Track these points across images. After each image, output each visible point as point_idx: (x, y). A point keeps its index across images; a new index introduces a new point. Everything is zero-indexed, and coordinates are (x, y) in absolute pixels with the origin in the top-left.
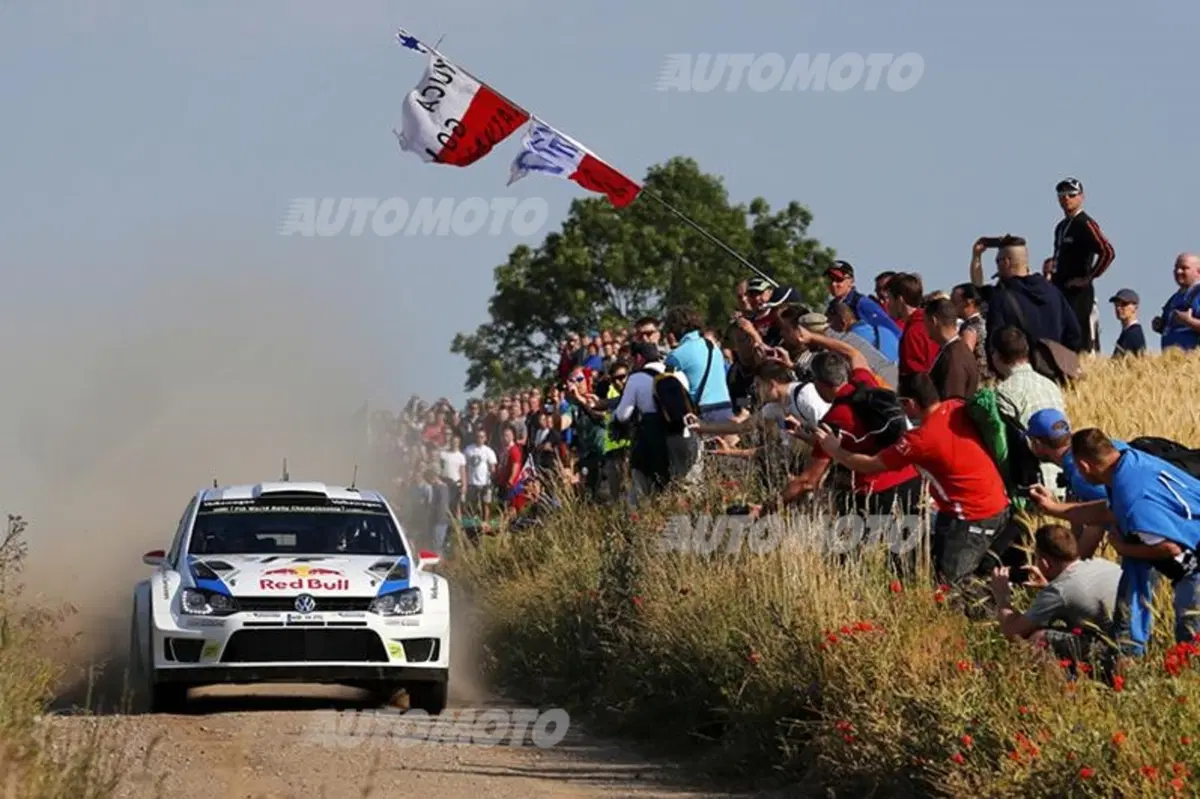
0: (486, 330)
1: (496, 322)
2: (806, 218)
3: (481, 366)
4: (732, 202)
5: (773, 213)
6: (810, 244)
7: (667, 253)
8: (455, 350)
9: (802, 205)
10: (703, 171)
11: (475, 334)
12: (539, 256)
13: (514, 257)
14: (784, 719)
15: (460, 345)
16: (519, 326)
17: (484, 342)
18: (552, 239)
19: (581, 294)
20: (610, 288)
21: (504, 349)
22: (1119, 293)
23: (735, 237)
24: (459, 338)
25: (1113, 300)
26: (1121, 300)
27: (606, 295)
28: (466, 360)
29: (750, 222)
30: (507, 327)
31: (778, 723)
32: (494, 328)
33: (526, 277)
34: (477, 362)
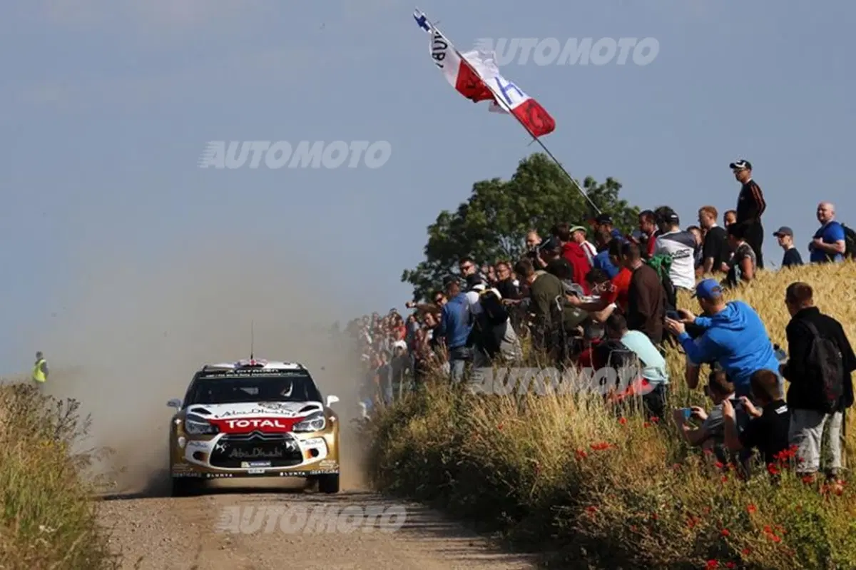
0: (424, 266)
1: (430, 261)
2: (617, 186)
3: (420, 289)
5: (598, 186)
6: (622, 203)
7: (534, 213)
8: (404, 279)
9: (614, 180)
11: (416, 270)
12: (456, 218)
13: (440, 219)
14: (555, 506)
15: (407, 277)
16: (444, 262)
17: (422, 274)
18: (463, 208)
19: (481, 242)
20: (501, 237)
21: (436, 276)
22: (780, 230)
23: (575, 200)
24: (406, 272)
25: (776, 234)
26: (780, 234)
27: (497, 241)
28: (412, 285)
29: (584, 191)
30: (437, 263)
31: (551, 508)
32: (428, 264)
33: (447, 232)
34: (418, 286)
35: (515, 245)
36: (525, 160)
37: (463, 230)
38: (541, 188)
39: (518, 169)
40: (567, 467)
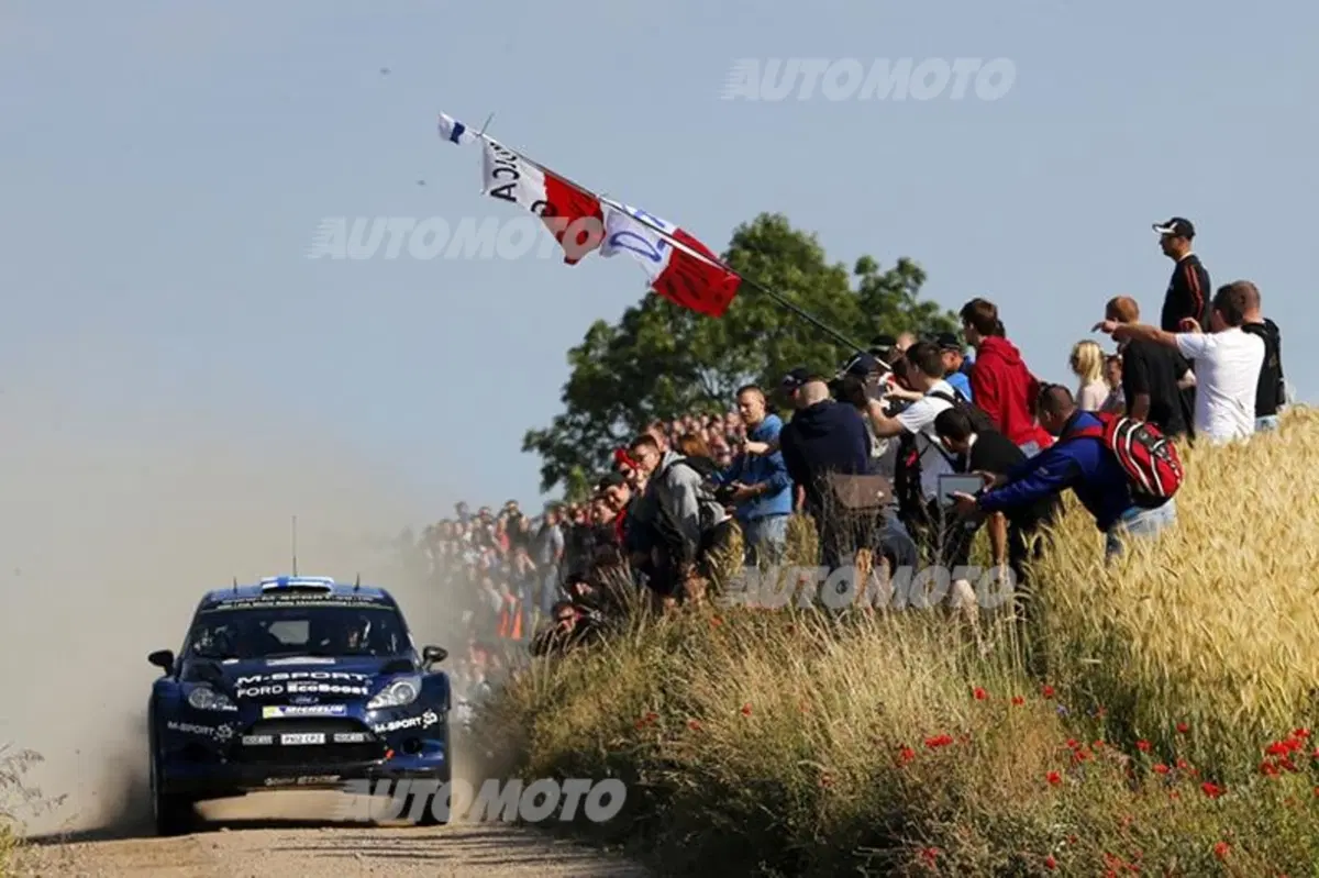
0: (561, 423)
1: (573, 411)
2: (919, 277)
4: (830, 262)
5: (881, 273)
6: (928, 307)
7: (759, 326)
8: (526, 448)
9: (913, 262)
10: (792, 229)
11: (549, 427)
12: (619, 334)
13: (591, 336)
14: (860, 848)
15: (530, 442)
16: (598, 416)
17: (558, 437)
18: (631, 318)
19: (665, 379)
20: (700, 369)
21: (584, 441)
23: (837, 300)
24: (531, 434)
27: (695, 377)
28: (540, 458)
29: (854, 283)
30: (584, 418)
31: (854, 852)
32: (570, 419)
33: (603, 360)
34: (552, 459)
35: (729, 385)
36: (743, 226)
37: (633, 356)
38: (776, 279)
39: (731, 244)
40: (876, 777)
